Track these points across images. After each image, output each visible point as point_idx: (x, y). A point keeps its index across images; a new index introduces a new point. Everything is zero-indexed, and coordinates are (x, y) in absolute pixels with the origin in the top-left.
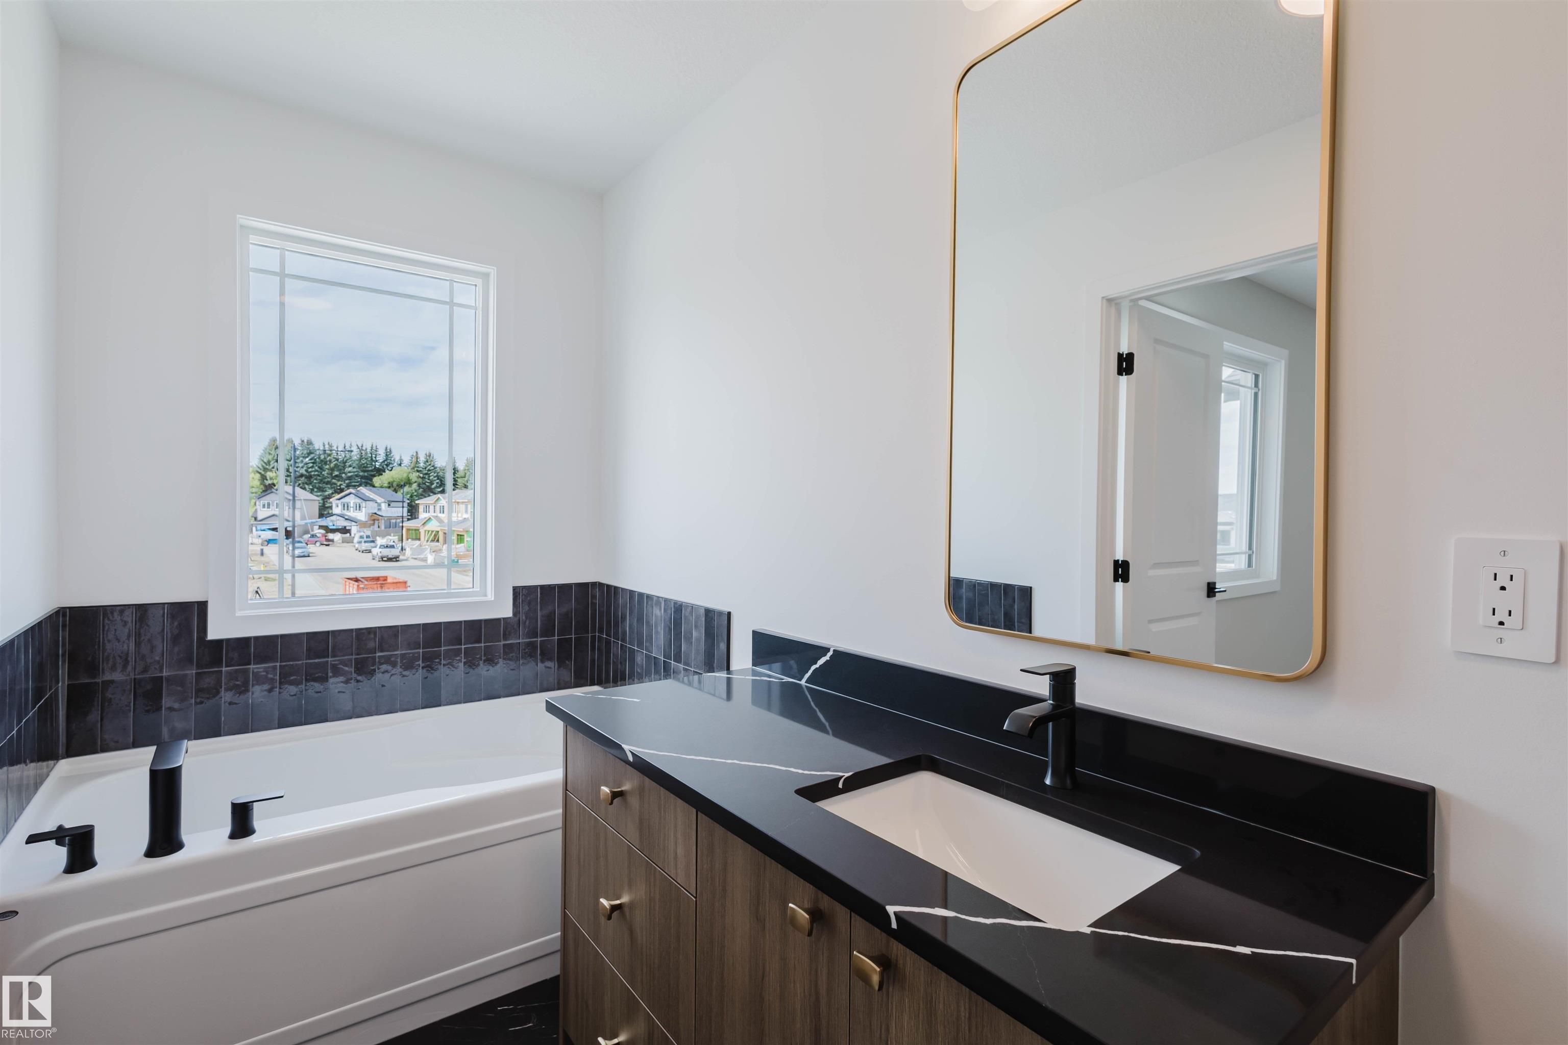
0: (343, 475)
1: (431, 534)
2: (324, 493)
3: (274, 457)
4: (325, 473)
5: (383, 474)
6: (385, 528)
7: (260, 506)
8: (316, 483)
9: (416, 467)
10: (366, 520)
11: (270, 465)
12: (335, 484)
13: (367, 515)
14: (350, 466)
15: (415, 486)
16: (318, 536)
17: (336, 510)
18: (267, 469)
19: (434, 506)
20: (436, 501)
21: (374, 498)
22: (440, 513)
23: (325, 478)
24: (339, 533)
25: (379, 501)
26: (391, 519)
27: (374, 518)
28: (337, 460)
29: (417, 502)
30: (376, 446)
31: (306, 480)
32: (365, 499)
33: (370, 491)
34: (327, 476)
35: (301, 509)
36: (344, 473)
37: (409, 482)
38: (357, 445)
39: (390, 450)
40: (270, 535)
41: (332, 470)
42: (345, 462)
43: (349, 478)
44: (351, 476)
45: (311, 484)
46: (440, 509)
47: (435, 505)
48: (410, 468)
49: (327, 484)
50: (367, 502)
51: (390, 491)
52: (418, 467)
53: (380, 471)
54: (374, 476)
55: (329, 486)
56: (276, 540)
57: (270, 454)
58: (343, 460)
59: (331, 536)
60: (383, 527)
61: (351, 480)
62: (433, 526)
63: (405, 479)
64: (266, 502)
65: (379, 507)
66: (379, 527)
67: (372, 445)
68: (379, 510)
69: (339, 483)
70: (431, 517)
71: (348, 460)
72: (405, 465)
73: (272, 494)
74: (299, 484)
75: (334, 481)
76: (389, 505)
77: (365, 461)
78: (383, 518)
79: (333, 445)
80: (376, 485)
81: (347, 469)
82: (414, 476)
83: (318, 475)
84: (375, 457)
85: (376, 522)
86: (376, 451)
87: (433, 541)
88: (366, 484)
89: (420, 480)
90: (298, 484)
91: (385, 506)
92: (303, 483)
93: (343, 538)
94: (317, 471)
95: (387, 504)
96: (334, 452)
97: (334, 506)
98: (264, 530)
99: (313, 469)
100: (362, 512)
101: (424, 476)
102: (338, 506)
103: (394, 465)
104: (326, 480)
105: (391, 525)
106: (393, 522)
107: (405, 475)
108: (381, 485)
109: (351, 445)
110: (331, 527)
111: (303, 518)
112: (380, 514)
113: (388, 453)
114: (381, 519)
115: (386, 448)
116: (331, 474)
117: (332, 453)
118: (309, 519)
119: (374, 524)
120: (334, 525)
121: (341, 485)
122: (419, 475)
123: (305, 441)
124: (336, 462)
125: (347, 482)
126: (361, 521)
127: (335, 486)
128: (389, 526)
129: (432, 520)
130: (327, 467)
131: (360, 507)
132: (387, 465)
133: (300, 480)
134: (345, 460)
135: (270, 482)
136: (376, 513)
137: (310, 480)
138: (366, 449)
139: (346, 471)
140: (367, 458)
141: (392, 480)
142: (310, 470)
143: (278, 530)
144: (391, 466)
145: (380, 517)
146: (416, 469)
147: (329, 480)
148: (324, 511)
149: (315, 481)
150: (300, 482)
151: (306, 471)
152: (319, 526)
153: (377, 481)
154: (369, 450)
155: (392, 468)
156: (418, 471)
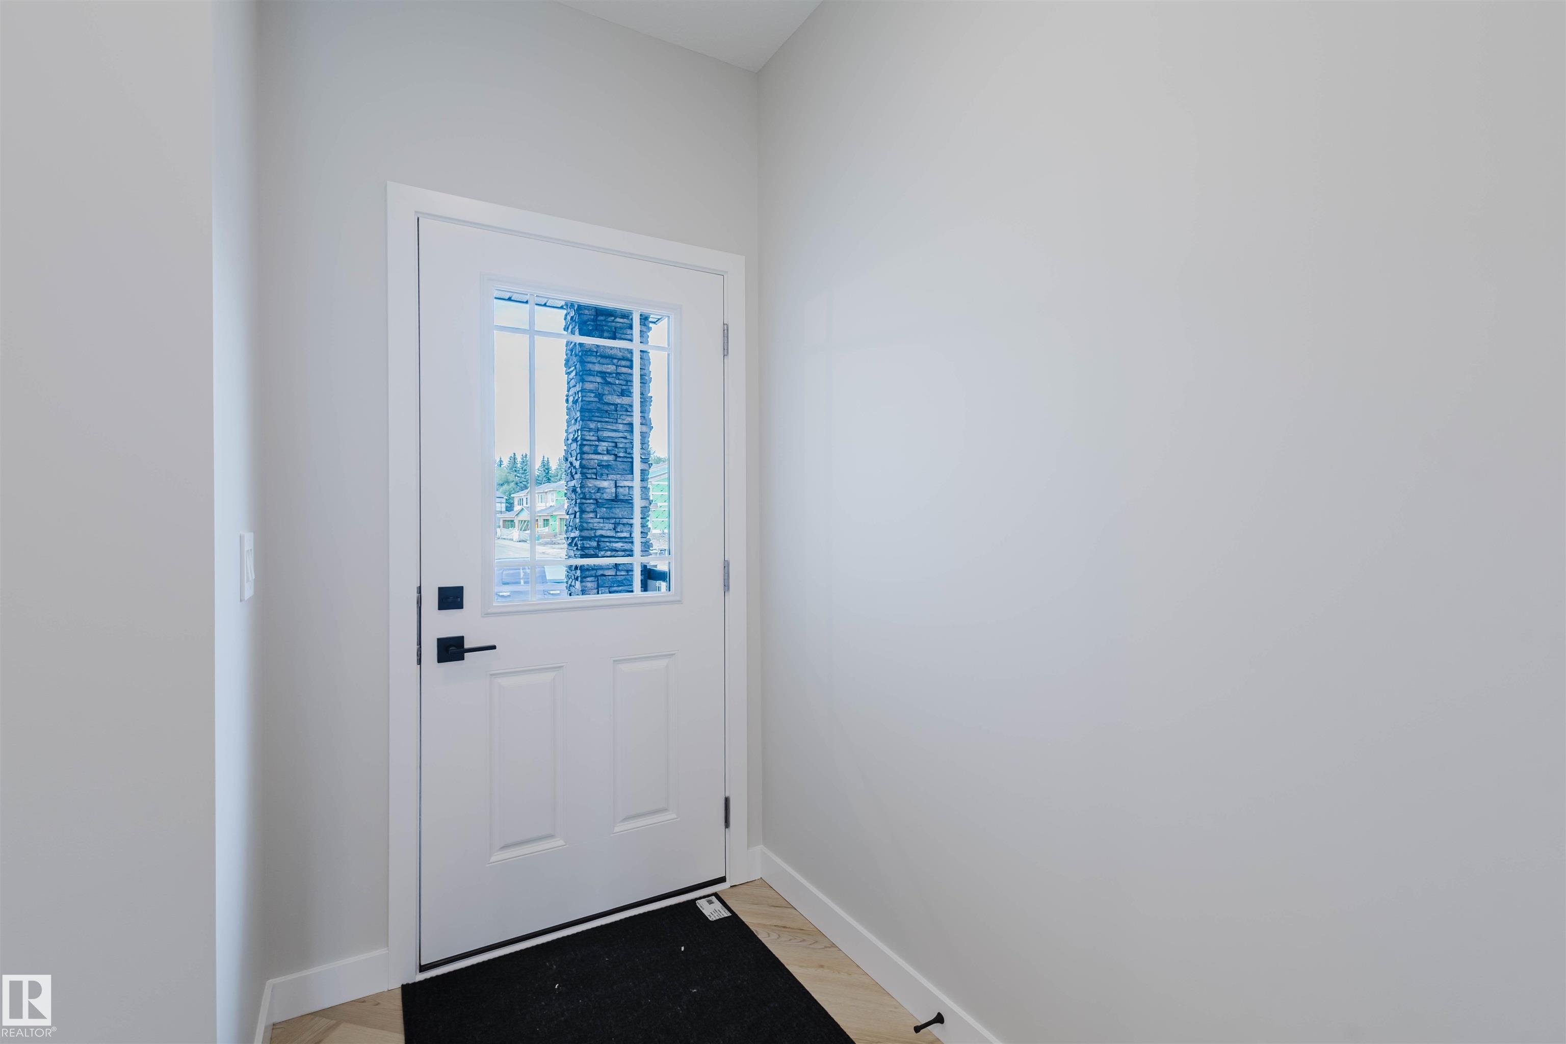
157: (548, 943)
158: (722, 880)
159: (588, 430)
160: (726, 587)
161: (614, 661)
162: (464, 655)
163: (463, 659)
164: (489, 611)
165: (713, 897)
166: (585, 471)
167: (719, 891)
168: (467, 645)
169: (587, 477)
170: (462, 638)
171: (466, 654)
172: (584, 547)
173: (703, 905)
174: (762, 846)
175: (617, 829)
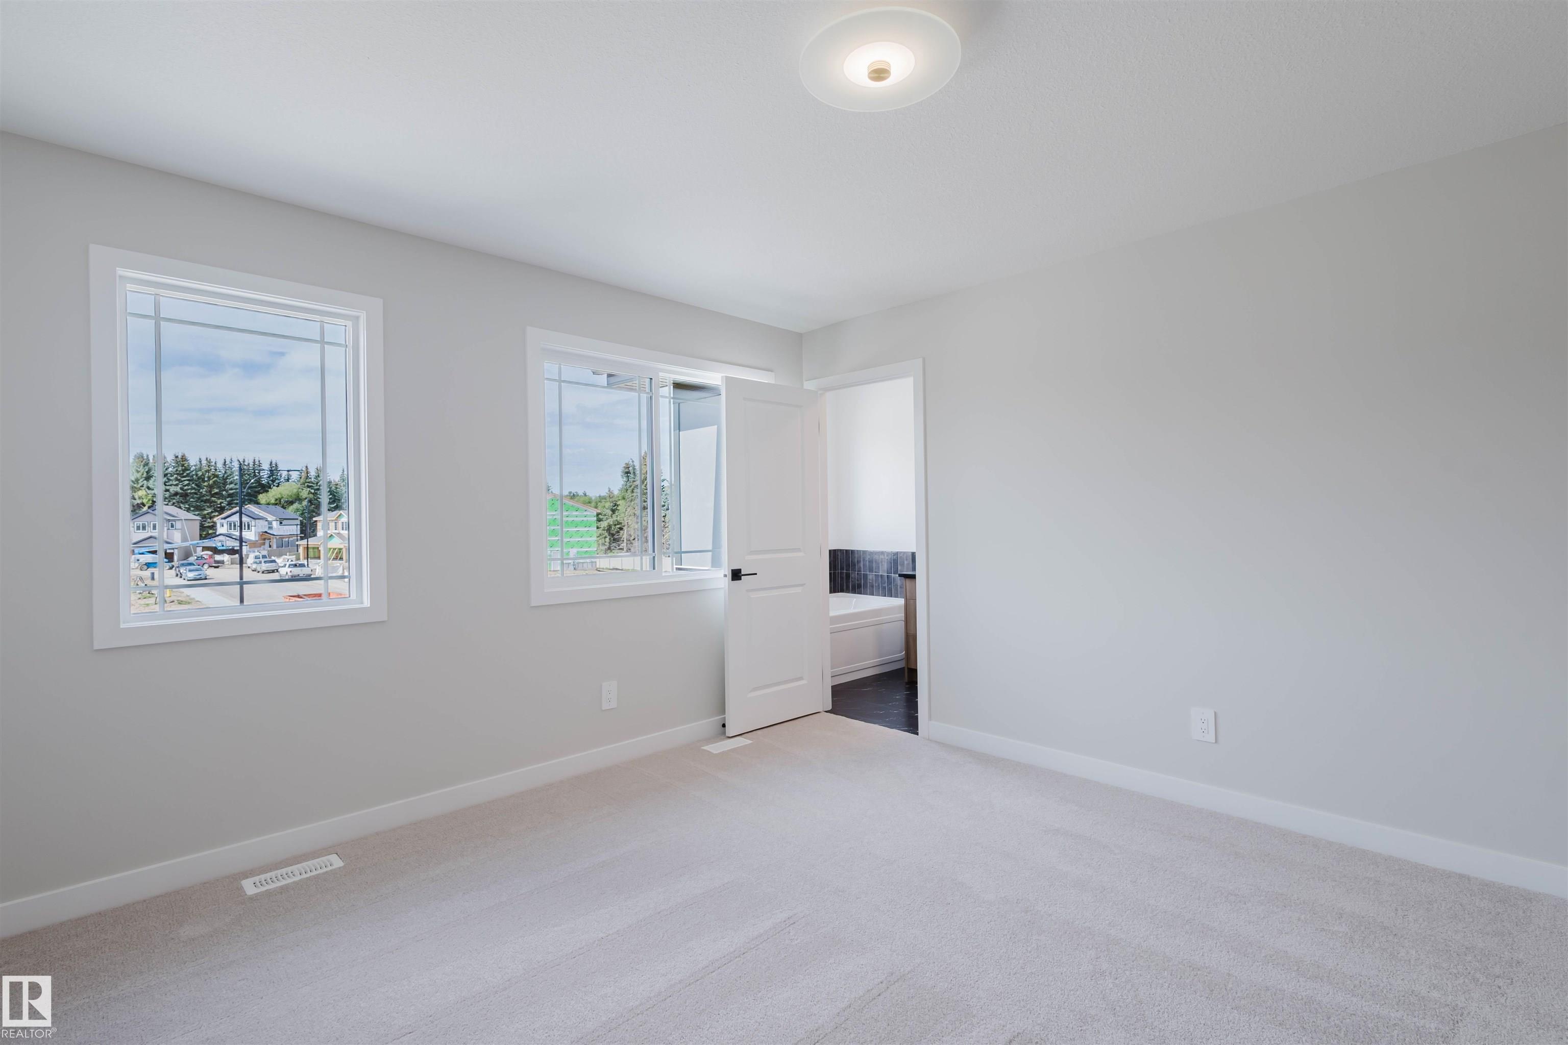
0: (224, 493)
1: (333, 552)
2: (202, 512)
3: (143, 474)
4: (203, 491)
5: (270, 490)
6: (277, 547)
7: (134, 527)
8: (192, 501)
9: (306, 482)
10: (257, 539)
11: (138, 483)
12: (215, 502)
13: (257, 535)
14: (231, 483)
15: (305, 503)
16: (206, 558)
17: (221, 530)
18: (135, 488)
19: (336, 523)
20: (337, 518)
21: (265, 516)
22: (343, 529)
23: (204, 496)
24: (226, 555)
25: (269, 519)
26: (284, 538)
27: (265, 537)
28: (217, 476)
29: (314, 519)
30: (259, 461)
31: (181, 499)
32: (255, 518)
33: (260, 509)
34: (205, 494)
35: (182, 529)
36: (225, 490)
37: (298, 499)
38: (238, 460)
39: (276, 465)
40: (149, 558)
41: (211, 487)
42: (225, 479)
43: (230, 495)
44: (233, 493)
45: (186, 502)
46: (343, 525)
47: (336, 521)
48: (300, 484)
49: (205, 503)
50: (257, 520)
51: (279, 508)
52: (309, 482)
53: (265, 488)
54: (260, 493)
55: (208, 505)
56: (156, 563)
57: (138, 472)
58: (224, 476)
59: (218, 557)
60: (274, 547)
61: (232, 497)
62: (336, 543)
63: (295, 495)
64: (141, 523)
65: (270, 526)
66: (270, 546)
67: (254, 460)
68: (270, 528)
69: (219, 502)
70: (333, 534)
71: (228, 476)
72: (293, 480)
73: (148, 514)
74: (174, 503)
75: (213, 499)
76: (281, 523)
77: (248, 477)
78: (275, 537)
79: (212, 460)
80: (261, 502)
81: (228, 486)
82: (305, 493)
83: (196, 494)
84: (259, 473)
85: (267, 542)
86: (259, 466)
87: (335, 559)
88: (251, 502)
89: (311, 496)
90: (172, 503)
91: (277, 524)
92: (178, 502)
93: (231, 559)
94: (194, 489)
95: (279, 522)
96: (213, 468)
97: (218, 525)
98: (143, 554)
99: (189, 487)
100: (251, 531)
101: (316, 492)
102: (223, 526)
103: (281, 480)
104: (205, 498)
105: (284, 545)
106: (285, 541)
107: (295, 491)
108: (268, 502)
109: (231, 460)
110: (219, 548)
111: (184, 539)
112: (271, 533)
113: (273, 469)
114: (273, 538)
115: (271, 463)
116: (210, 492)
117: (211, 469)
118: (191, 541)
119: (264, 544)
120: (223, 546)
121: (221, 503)
122: (309, 491)
123: (180, 457)
124: (215, 479)
125: (228, 499)
126: (250, 540)
127: (215, 504)
128: (280, 545)
129: (334, 537)
130: (206, 484)
131: (249, 526)
132: (273, 481)
133: (174, 499)
134: (226, 476)
135: (139, 501)
136: (266, 532)
137: (186, 499)
138: (249, 464)
139: (226, 488)
140: (250, 474)
141: (280, 496)
142: (186, 488)
143: (157, 553)
144: (277, 481)
145: (272, 536)
146: (306, 484)
147: (208, 498)
148: (207, 531)
149: (191, 500)
150: (174, 501)
151: (181, 489)
152: (203, 547)
153: (262, 498)
154: (251, 464)
155: (279, 483)
156: (308, 487)
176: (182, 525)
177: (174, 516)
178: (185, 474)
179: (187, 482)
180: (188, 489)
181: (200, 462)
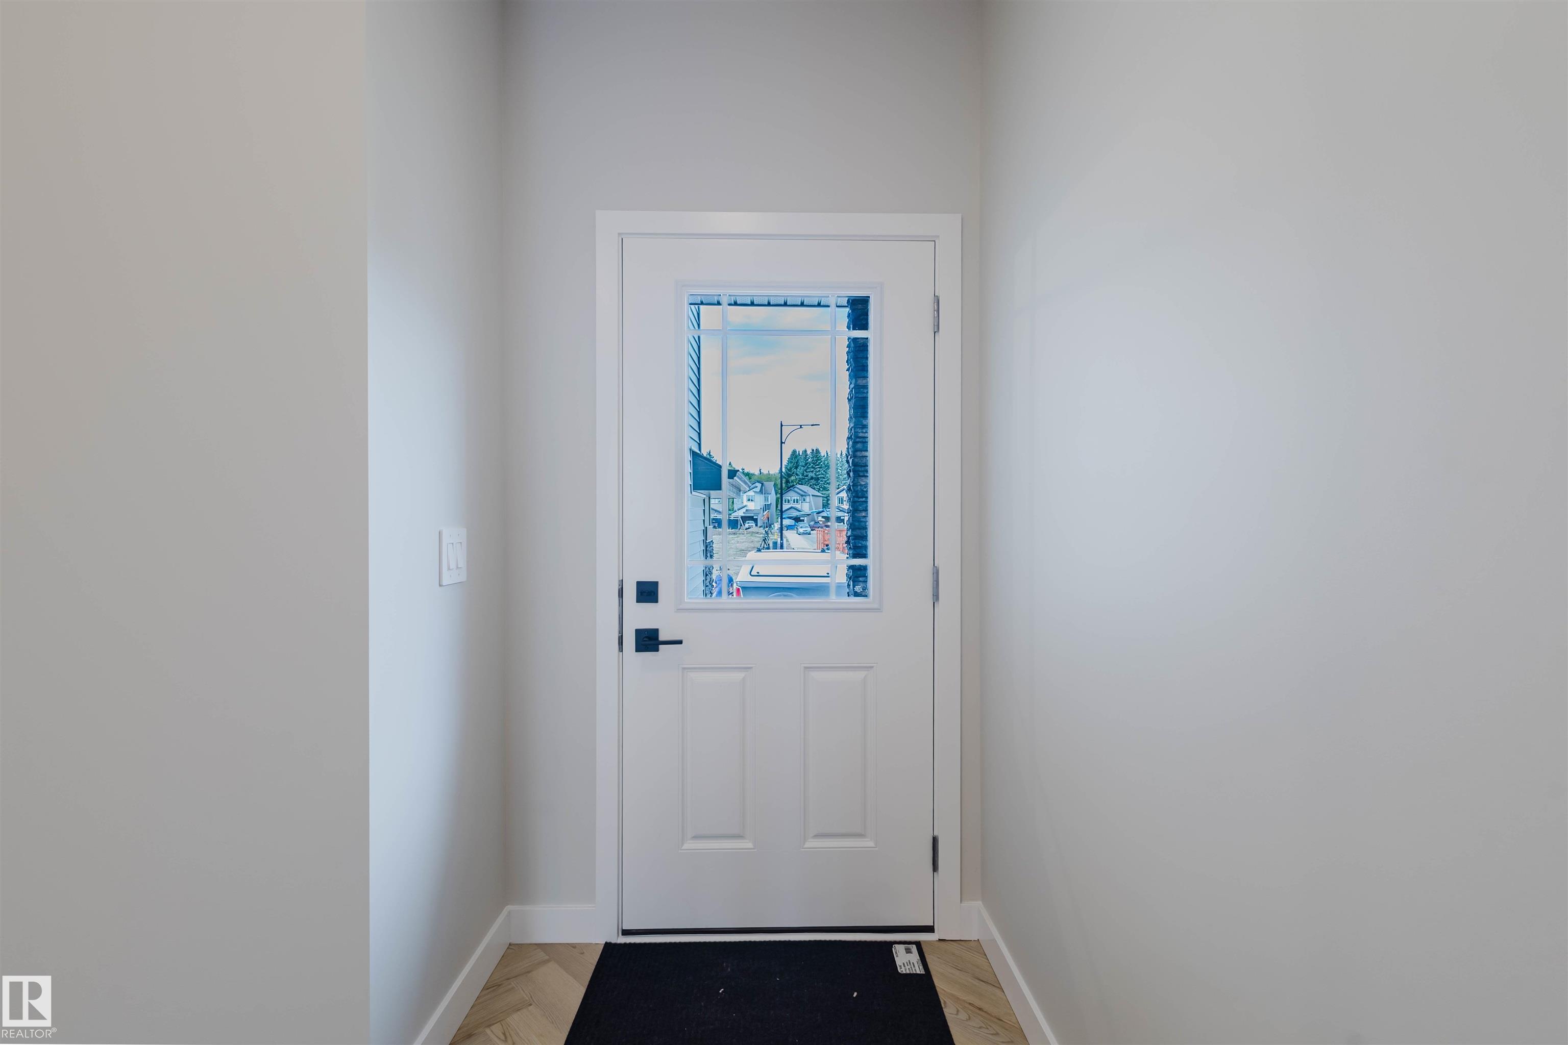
157: (735, 943)
158: (930, 929)
159: (861, 426)
160: (936, 597)
161: (805, 668)
162: (658, 646)
163: (657, 650)
164: (681, 607)
165: (914, 946)
166: (857, 468)
167: (924, 941)
168: (662, 638)
169: (859, 474)
170: (656, 631)
171: (660, 646)
172: (856, 546)
173: (899, 951)
174: (980, 902)
175: (807, 845)
176: (810, 499)
177: (805, 493)
178: (818, 463)
179: (819, 469)
180: (819, 475)
181: (827, 454)
